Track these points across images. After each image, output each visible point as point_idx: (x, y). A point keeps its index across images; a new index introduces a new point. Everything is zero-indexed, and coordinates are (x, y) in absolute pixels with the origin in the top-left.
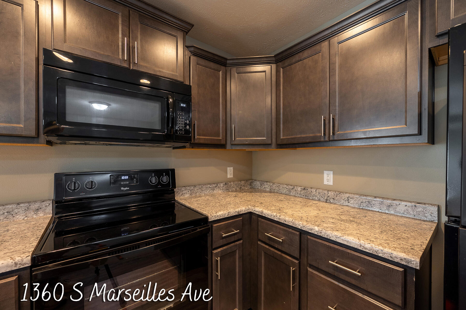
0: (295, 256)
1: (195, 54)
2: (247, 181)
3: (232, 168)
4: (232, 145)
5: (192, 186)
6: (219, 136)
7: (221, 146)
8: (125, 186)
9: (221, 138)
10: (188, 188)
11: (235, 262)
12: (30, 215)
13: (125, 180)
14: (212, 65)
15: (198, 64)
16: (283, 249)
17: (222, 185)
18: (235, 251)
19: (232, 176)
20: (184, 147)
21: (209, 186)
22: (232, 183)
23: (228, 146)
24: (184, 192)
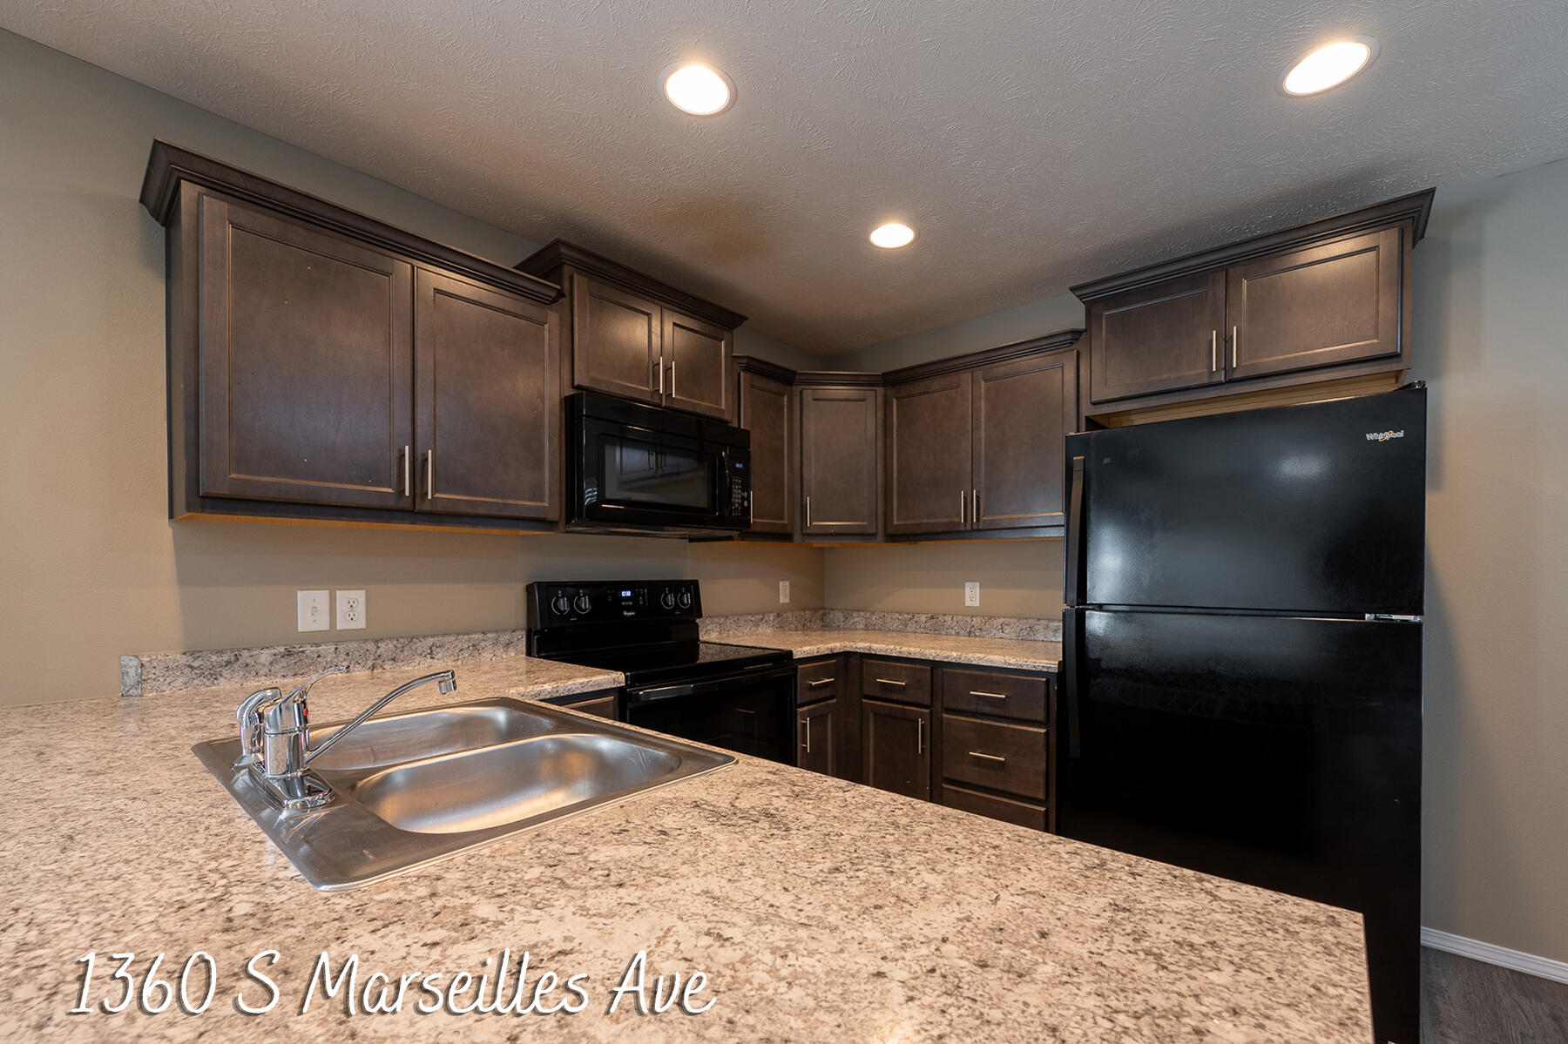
0: (925, 703)
1: (747, 369)
2: (816, 610)
3: (787, 583)
4: (804, 535)
5: (723, 616)
6: (783, 519)
7: (784, 536)
8: (628, 609)
9: (786, 522)
10: (716, 620)
11: (825, 733)
12: (498, 653)
13: (626, 598)
14: (772, 385)
15: (752, 386)
16: (907, 699)
17: (772, 617)
18: (826, 715)
19: (787, 601)
20: (730, 538)
21: (750, 617)
22: (790, 615)
23: (797, 537)
24: (709, 628)
